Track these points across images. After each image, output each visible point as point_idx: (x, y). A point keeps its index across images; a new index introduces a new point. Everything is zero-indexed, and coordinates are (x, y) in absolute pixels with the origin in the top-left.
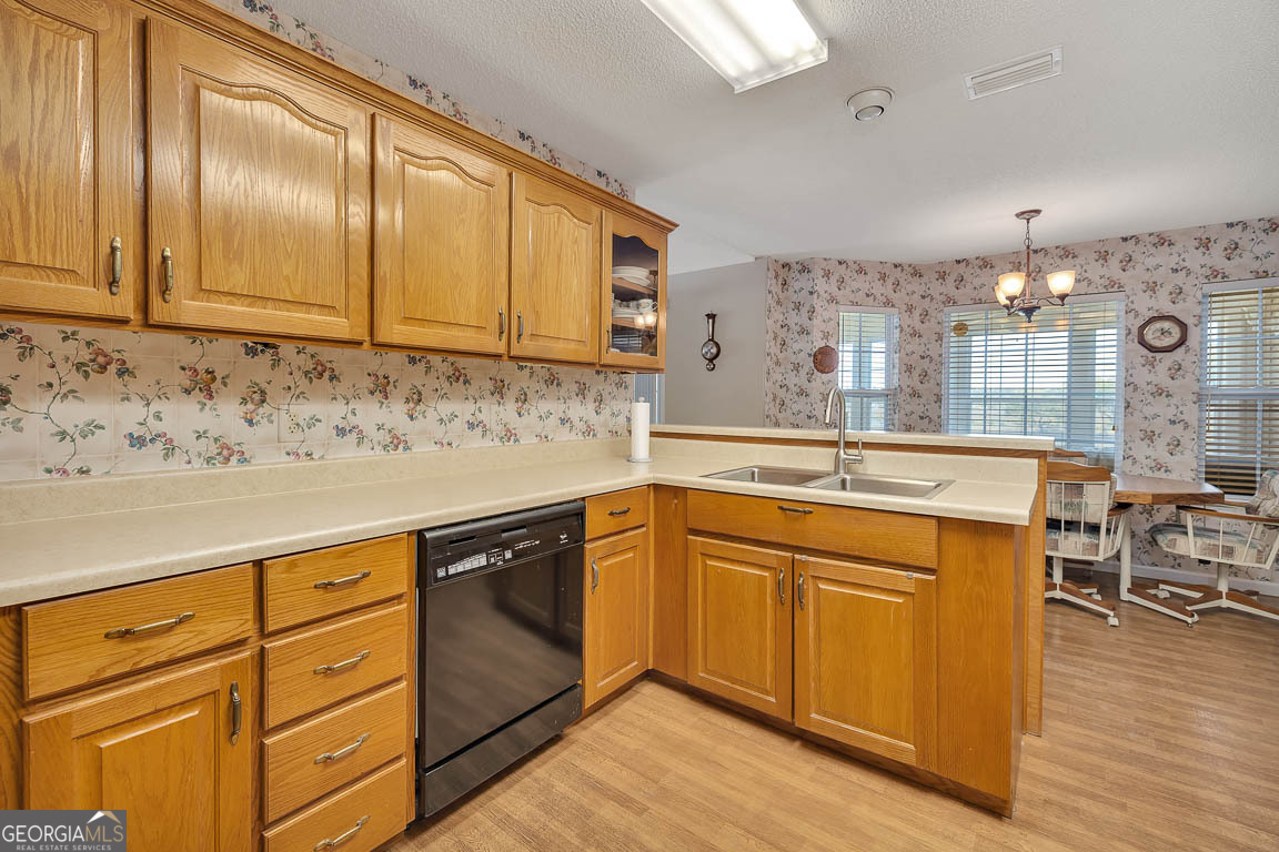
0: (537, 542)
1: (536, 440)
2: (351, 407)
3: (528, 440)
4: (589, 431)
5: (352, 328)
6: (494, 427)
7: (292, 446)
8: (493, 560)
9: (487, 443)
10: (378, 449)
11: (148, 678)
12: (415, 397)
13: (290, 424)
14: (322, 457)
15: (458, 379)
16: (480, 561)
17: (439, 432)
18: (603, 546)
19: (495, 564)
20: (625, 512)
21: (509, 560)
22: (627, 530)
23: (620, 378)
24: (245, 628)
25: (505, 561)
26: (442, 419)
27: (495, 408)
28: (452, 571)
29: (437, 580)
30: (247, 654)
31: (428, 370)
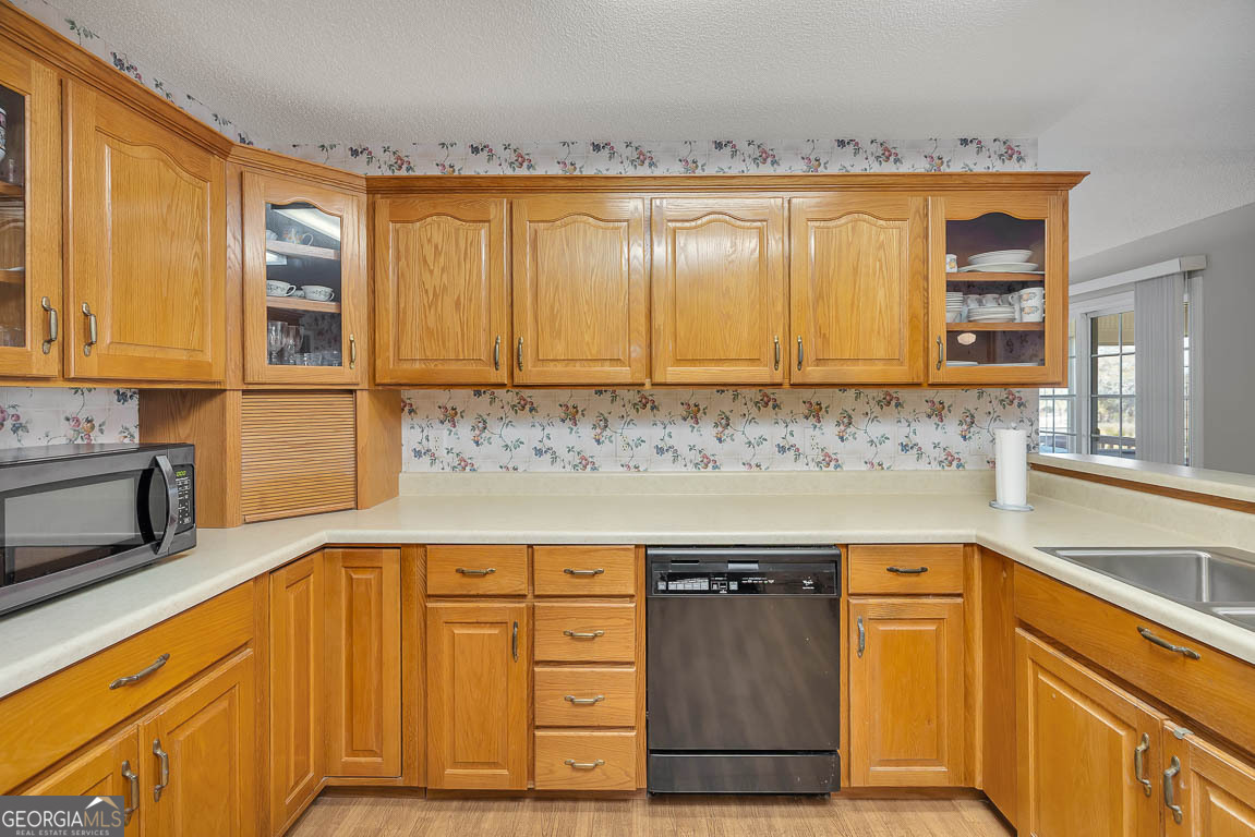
0: (770, 581)
1: (865, 468)
2: (667, 431)
3: (853, 466)
4: (950, 459)
5: (633, 374)
6: (808, 451)
7: (625, 460)
8: (715, 587)
9: (800, 466)
10: (690, 467)
11: (476, 602)
12: (724, 422)
13: (623, 443)
14: (646, 470)
15: (767, 404)
17: (747, 454)
18: (880, 605)
19: (717, 592)
20: (917, 573)
21: (733, 592)
22: (927, 595)
23: (1011, 393)
24: (521, 587)
25: (729, 591)
26: (750, 442)
27: (810, 431)
28: (672, 586)
29: (657, 591)
30: (523, 605)
31: (735, 397)
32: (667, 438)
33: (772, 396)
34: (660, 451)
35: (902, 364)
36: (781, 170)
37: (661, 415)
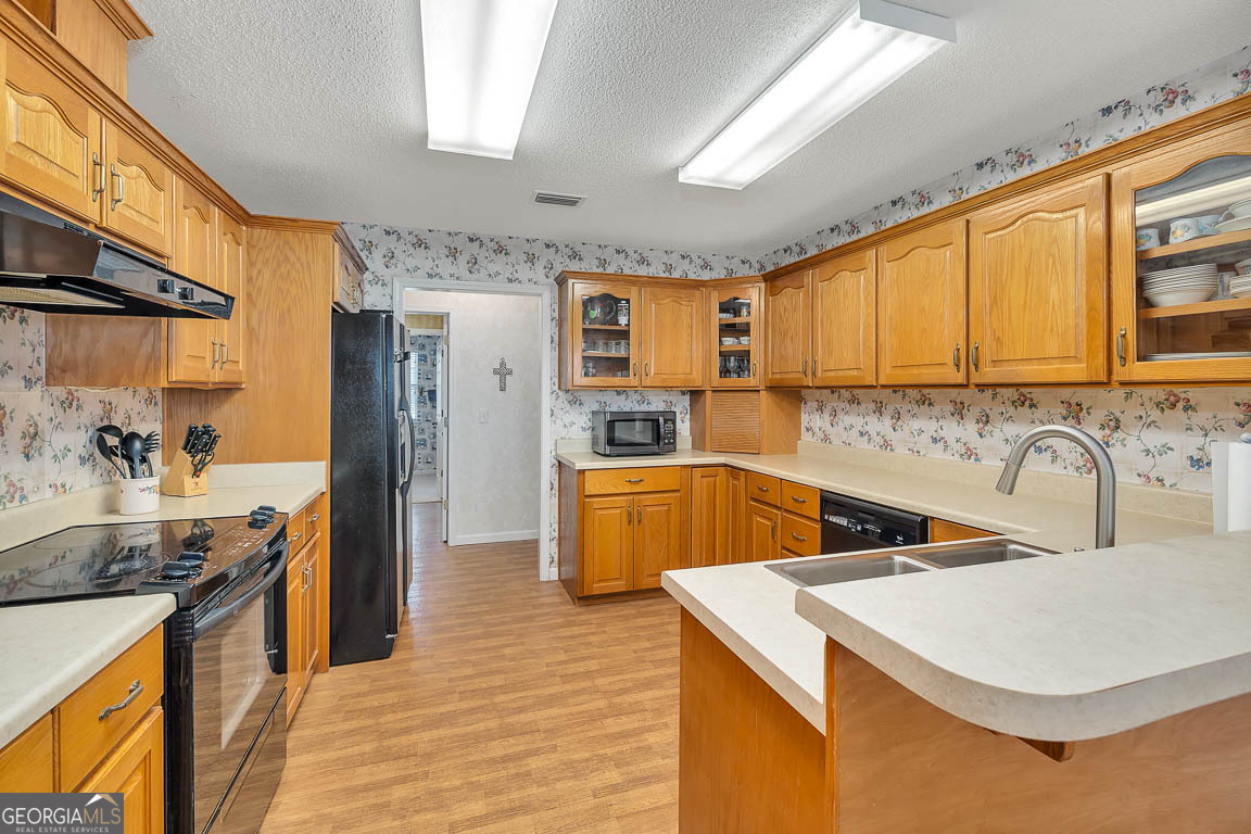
7: (911, 445)
10: (957, 456)
12: (984, 419)
15: (1023, 403)
16: (843, 522)
26: (1008, 440)
31: (994, 396)
32: (939, 430)
33: (1029, 396)
34: (935, 440)
35: (1080, 361)
36: (1038, 167)
37: (936, 410)
